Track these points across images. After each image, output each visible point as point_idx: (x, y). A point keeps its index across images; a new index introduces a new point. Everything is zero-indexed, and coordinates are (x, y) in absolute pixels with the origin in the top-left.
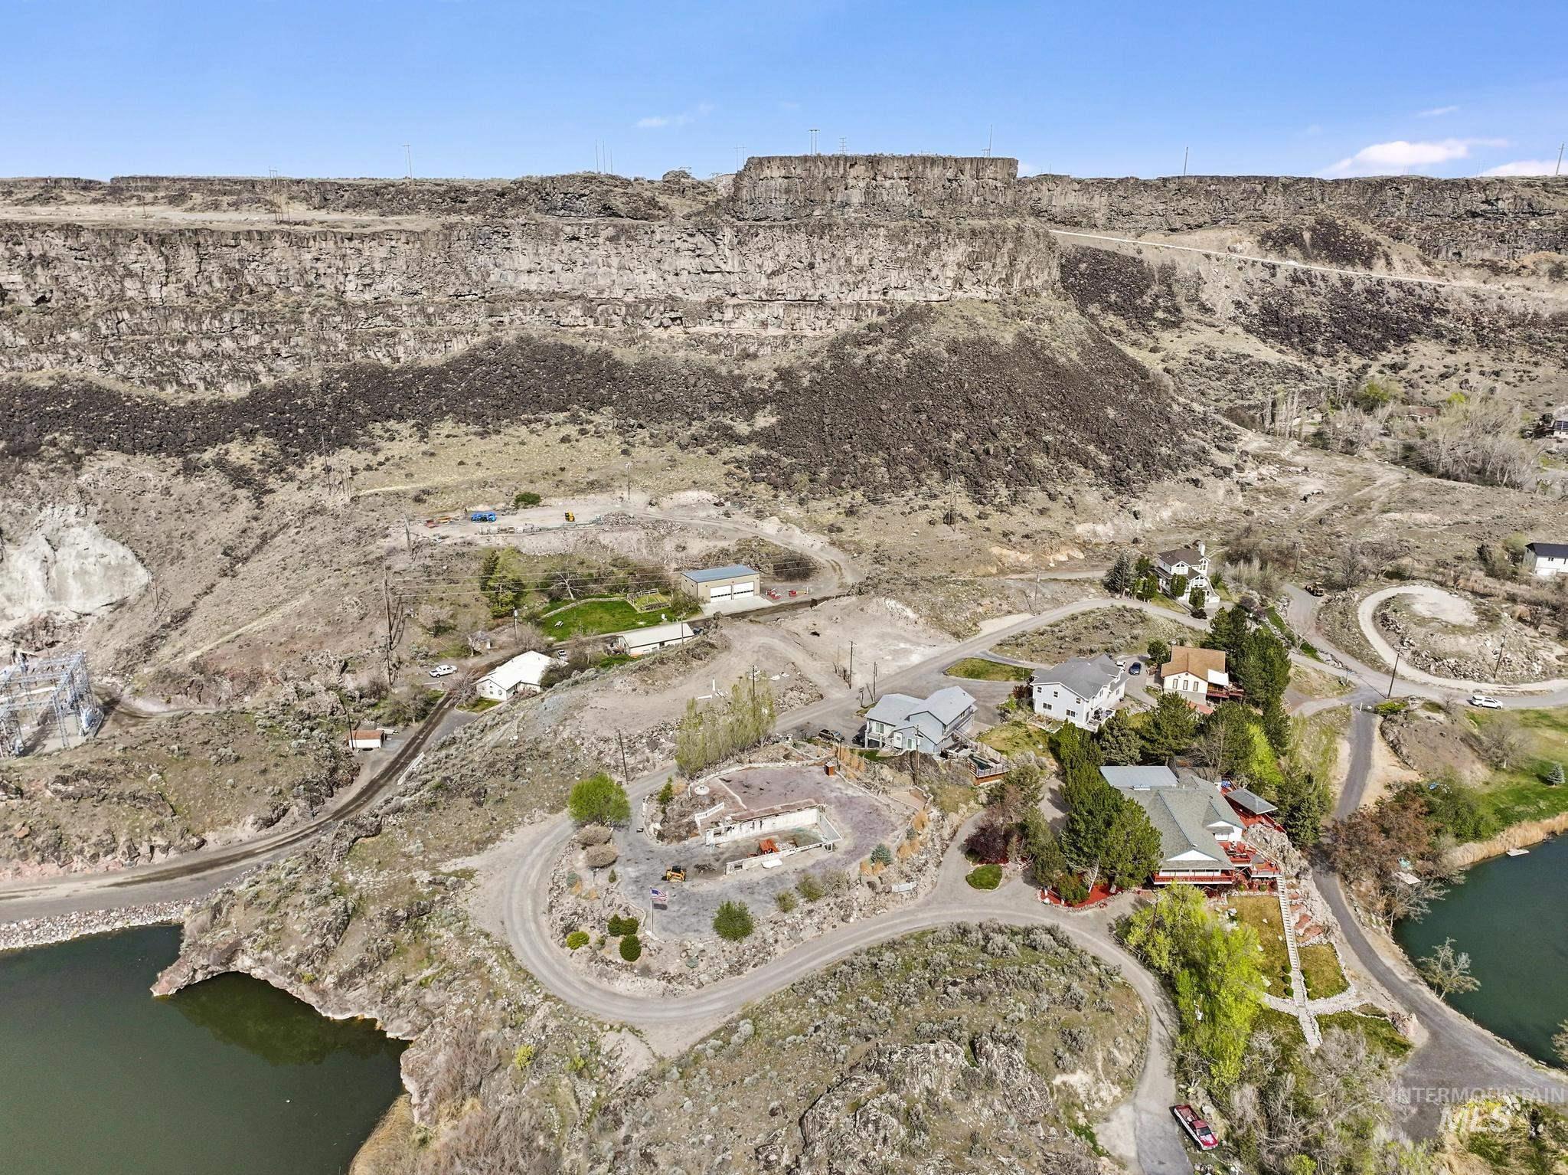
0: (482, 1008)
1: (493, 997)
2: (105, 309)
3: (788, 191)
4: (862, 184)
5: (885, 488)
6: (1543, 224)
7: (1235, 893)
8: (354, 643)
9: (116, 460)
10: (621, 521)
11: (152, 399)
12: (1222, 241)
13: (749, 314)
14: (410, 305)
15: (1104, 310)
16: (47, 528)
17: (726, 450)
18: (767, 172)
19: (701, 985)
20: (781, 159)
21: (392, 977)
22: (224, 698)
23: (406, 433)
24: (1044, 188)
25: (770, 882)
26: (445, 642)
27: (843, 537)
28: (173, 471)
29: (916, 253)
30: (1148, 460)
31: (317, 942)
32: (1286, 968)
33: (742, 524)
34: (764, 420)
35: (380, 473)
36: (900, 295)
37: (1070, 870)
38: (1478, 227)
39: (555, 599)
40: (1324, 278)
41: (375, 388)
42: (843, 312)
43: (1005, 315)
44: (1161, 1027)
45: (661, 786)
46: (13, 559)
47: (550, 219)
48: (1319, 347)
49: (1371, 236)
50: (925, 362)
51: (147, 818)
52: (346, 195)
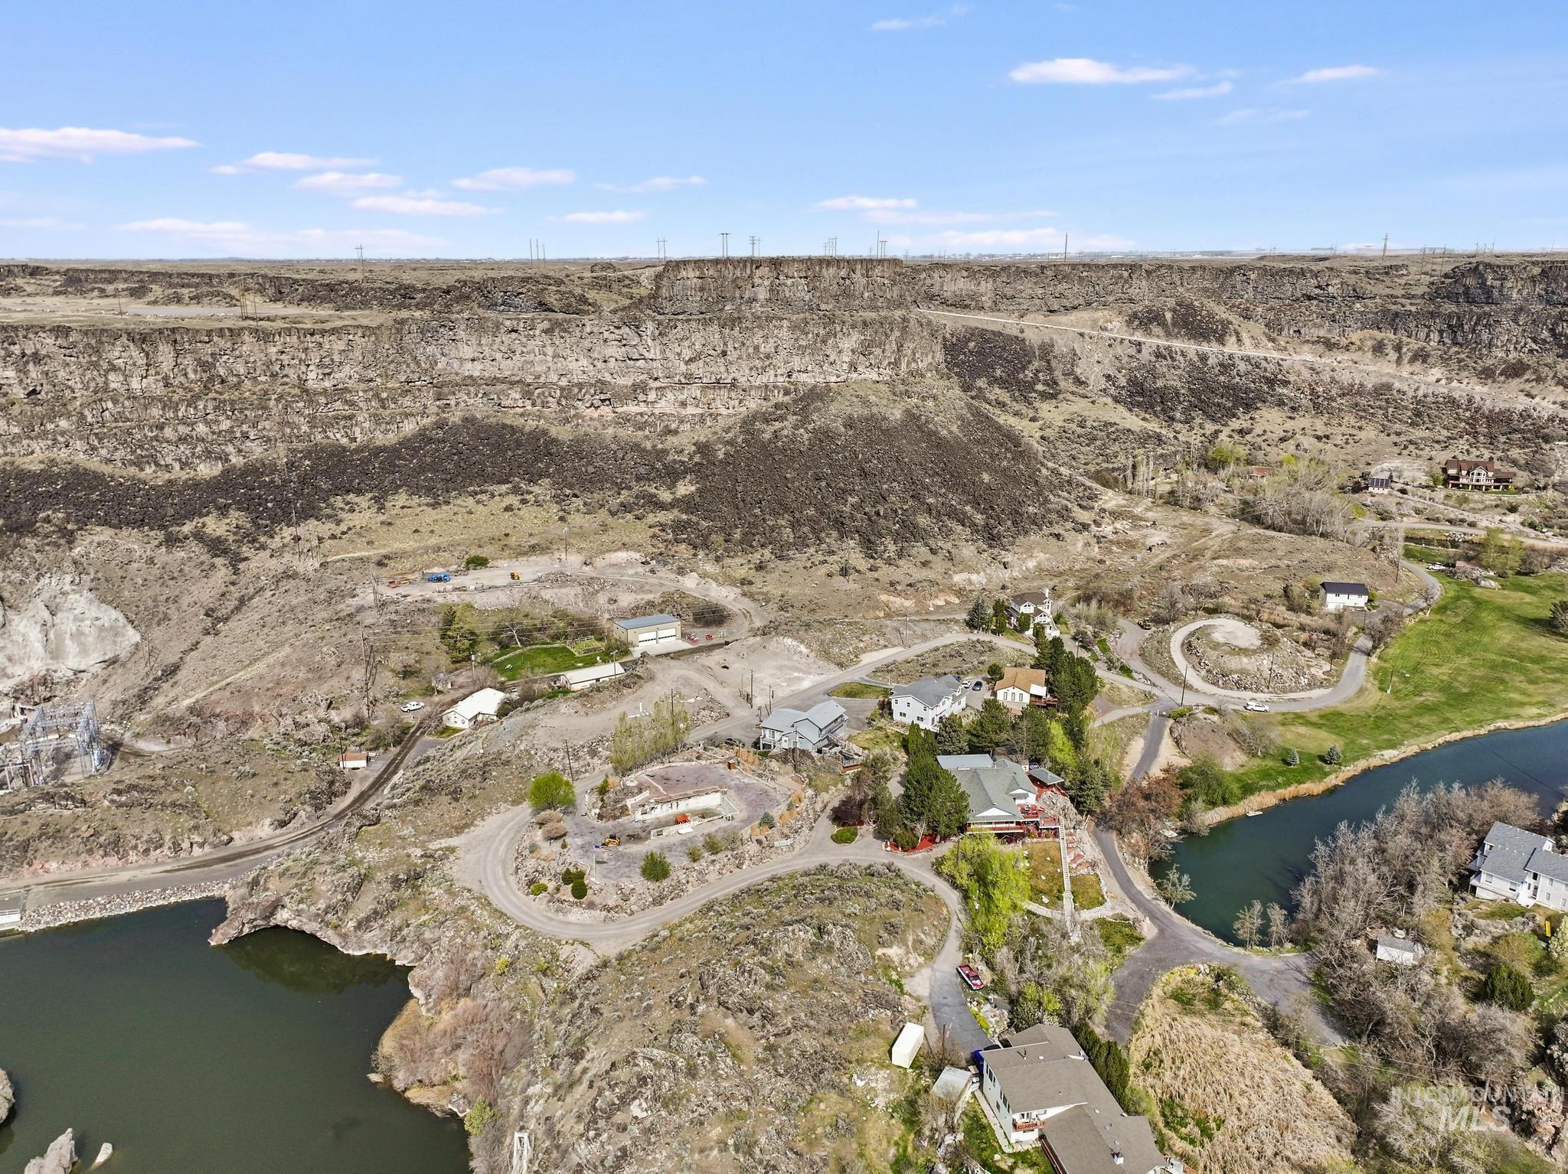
0: (469, 938)
1: (477, 930)
2: (90, 400)
3: (702, 289)
4: (767, 283)
5: (790, 546)
6: (1366, 306)
7: (1028, 840)
8: (335, 686)
9: (105, 534)
10: (560, 579)
11: (133, 478)
12: (1095, 321)
13: (670, 395)
14: (365, 391)
15: (990, 384)
16: (45, 596)
17: (651, 515)
18: (684, 273)
19: (632, 913)
20: (696, 262)
21: (398, 922)
22: (219, 736)
23: (365, 505)
24: (936, 275)
25: (683, 843)
26: (411, 684)
27: (753, 589)
28: (156, 542)
29: (815, 342)
30: (1016, 516)
31: (340, 897)
32: (1060, 891)
33: (666, 579)
34: (685, 488)
35: (343, 542)
36: (803, 377)
37: (905, 826)
38: (1313, 308)
39: (504, 647)
40: (1183, 354)
41: (336, 466)
42: (753, 393)
43: (895, 394)
44: (959, 923)
45: (599, 782)
46: (14, 624)
47: (491, 314)
48: (1178, 415)
49: (1224, 316)
50: (825, 436)
51: (185, 821)
52: (301, 289)
